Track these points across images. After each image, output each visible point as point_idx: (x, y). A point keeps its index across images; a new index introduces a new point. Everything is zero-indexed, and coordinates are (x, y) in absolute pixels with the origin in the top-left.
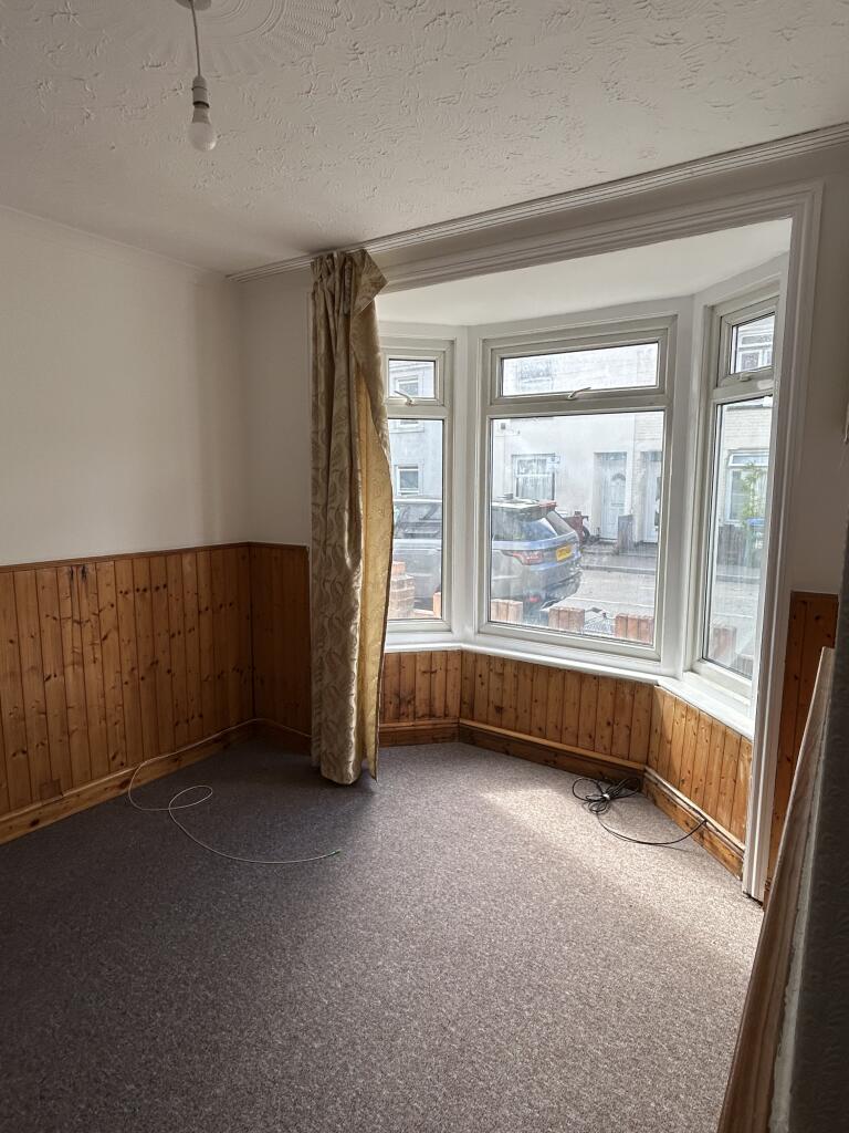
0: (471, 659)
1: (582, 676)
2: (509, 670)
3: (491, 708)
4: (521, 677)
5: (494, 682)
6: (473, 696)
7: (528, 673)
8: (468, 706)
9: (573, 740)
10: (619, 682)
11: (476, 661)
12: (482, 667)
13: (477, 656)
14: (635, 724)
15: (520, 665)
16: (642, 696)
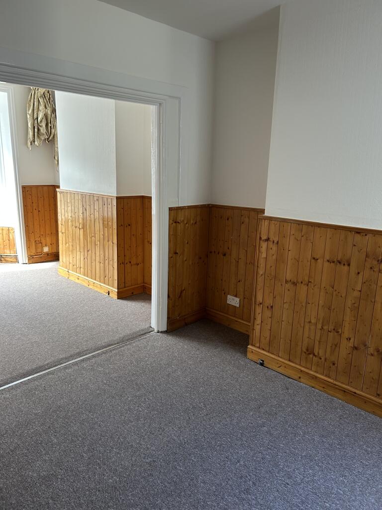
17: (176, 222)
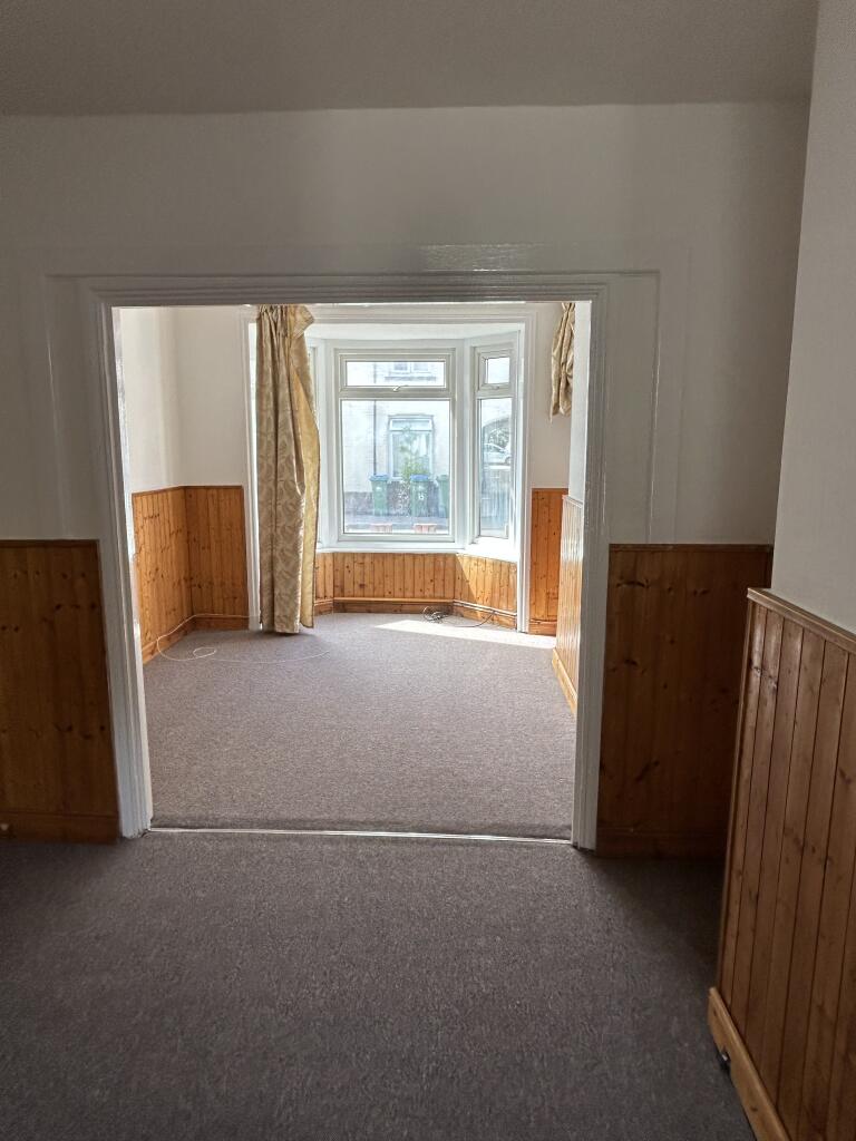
0: (339, 559)
1: (414, 556)
2: (367, 560)
3: (356, 586)
4: (376, 562)
5: (358, 569)
6: (343, 582)
7: (381, 560)
8: (340, 588)
9: (411, 594)
10: (436, 556)
11: (344, 559)
12: (348, 561)
13: (345, 555)
14: (447, 578)
15: (375, 556)
16: (450, 560)
17: (631, 583)
